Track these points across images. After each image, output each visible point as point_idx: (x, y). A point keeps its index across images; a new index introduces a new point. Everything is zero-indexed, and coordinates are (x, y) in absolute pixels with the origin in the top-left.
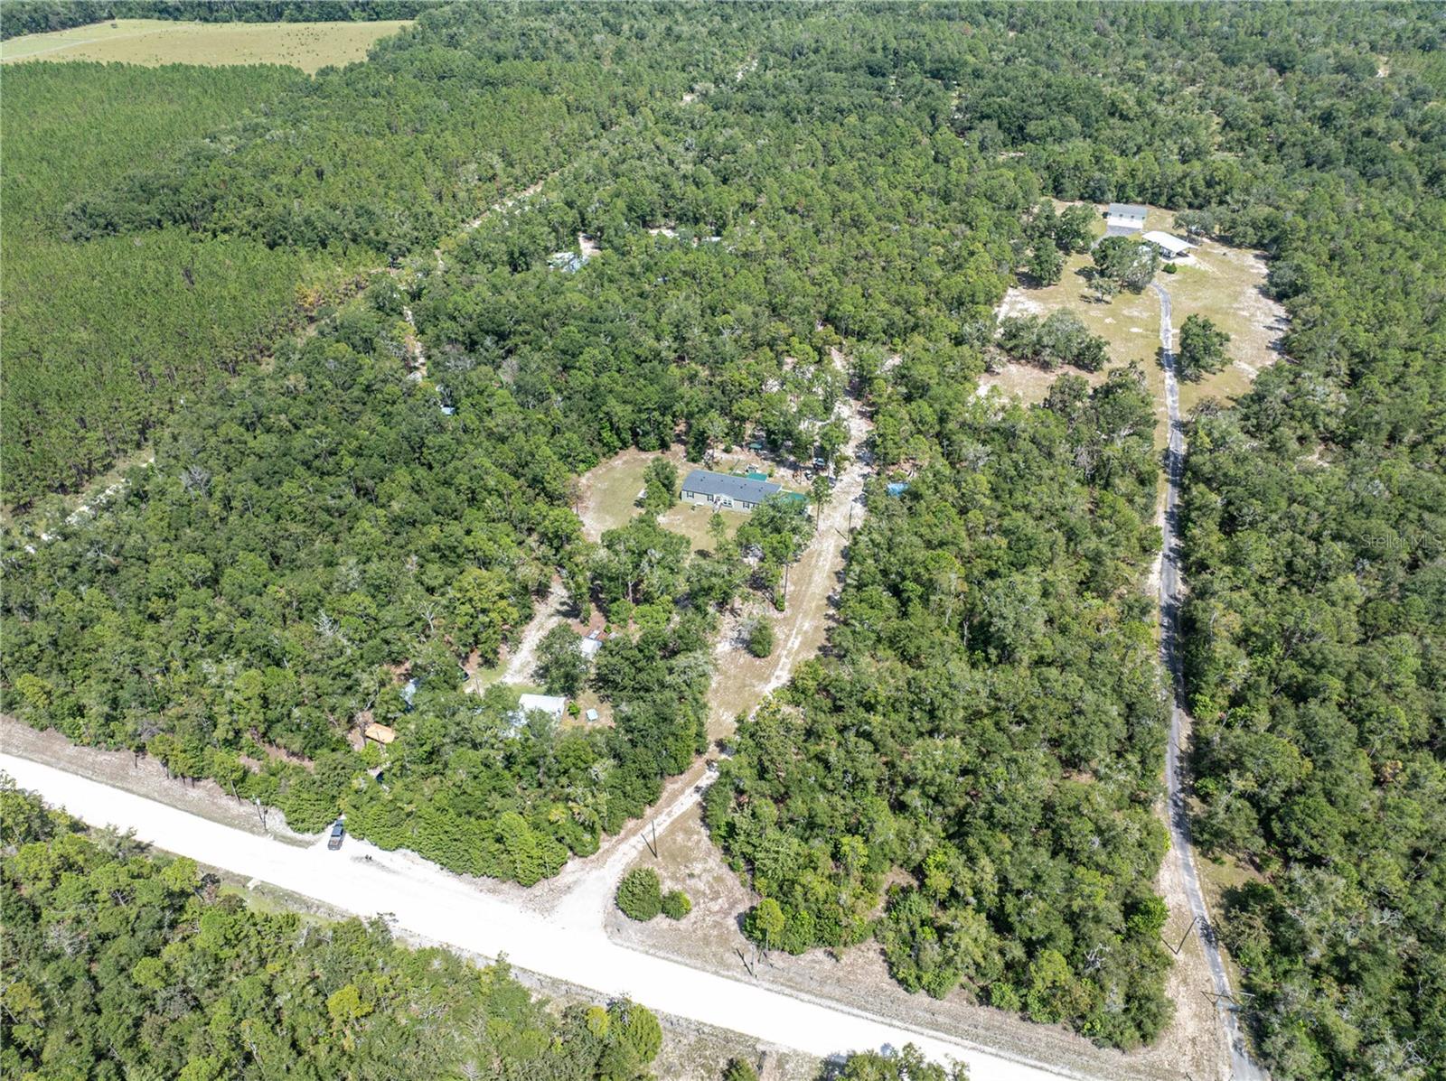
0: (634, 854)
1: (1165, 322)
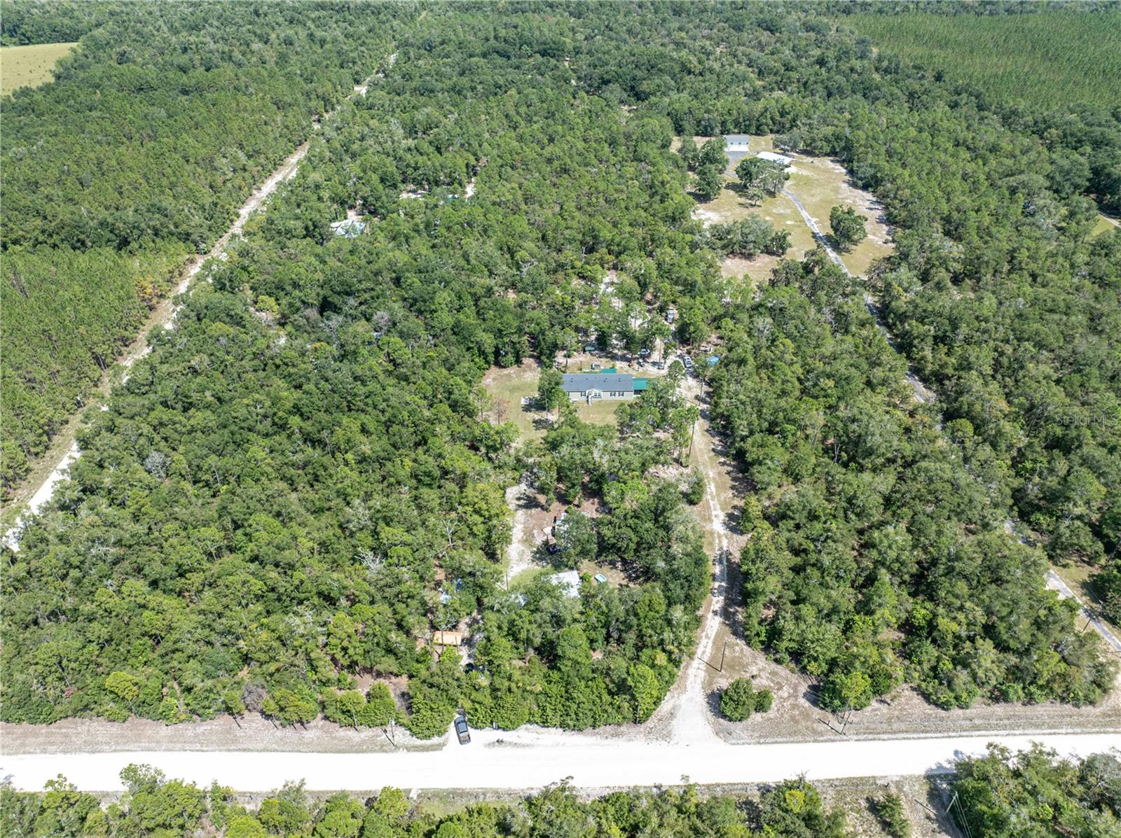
0: (702, 674)
1: (805, 214)
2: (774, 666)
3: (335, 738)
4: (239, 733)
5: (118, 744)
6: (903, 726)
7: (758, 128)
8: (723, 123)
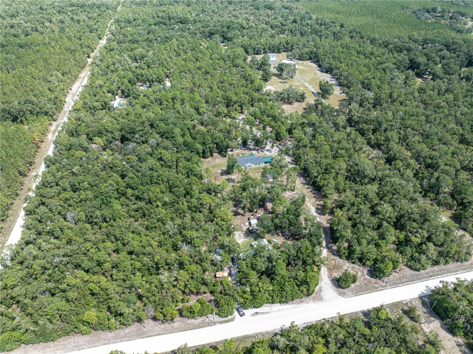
0: (326, 272)
1: (306, 84)
2: (352, 265)
3: (187, 324)
4: (145, 330)
5: (90, 344)
6: (406, 280)
7: (278, 50)
8: (264, 49)
